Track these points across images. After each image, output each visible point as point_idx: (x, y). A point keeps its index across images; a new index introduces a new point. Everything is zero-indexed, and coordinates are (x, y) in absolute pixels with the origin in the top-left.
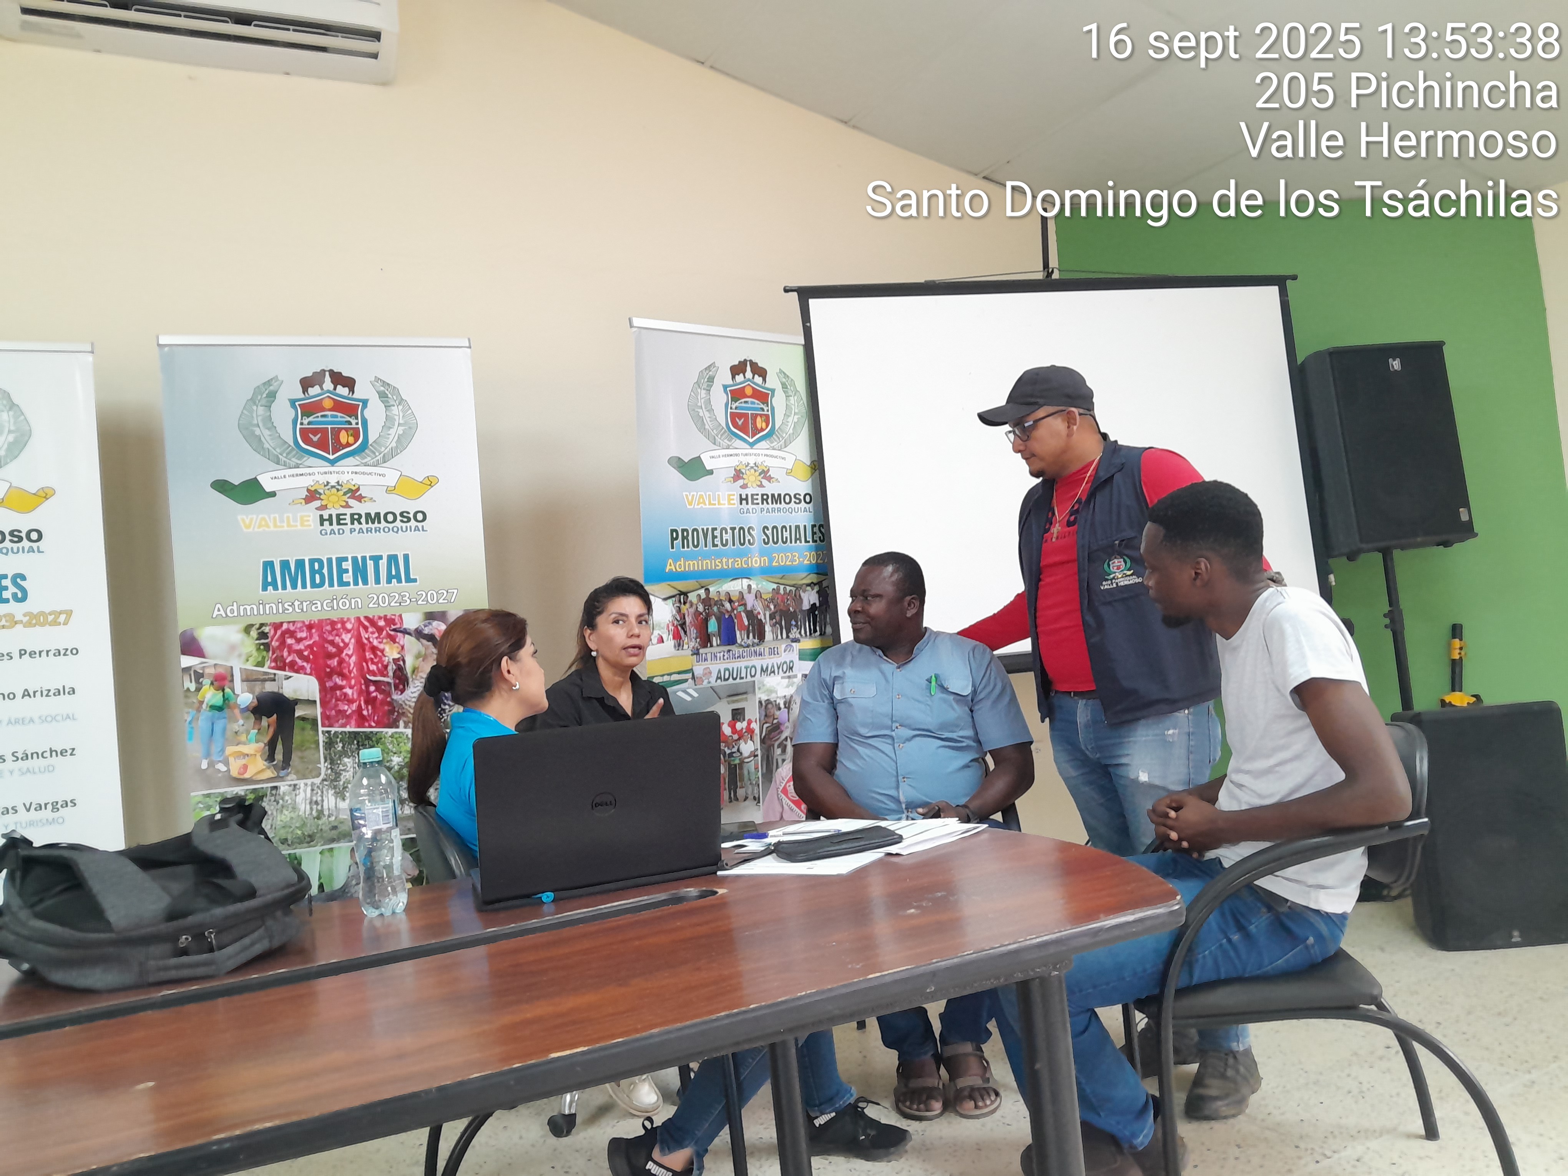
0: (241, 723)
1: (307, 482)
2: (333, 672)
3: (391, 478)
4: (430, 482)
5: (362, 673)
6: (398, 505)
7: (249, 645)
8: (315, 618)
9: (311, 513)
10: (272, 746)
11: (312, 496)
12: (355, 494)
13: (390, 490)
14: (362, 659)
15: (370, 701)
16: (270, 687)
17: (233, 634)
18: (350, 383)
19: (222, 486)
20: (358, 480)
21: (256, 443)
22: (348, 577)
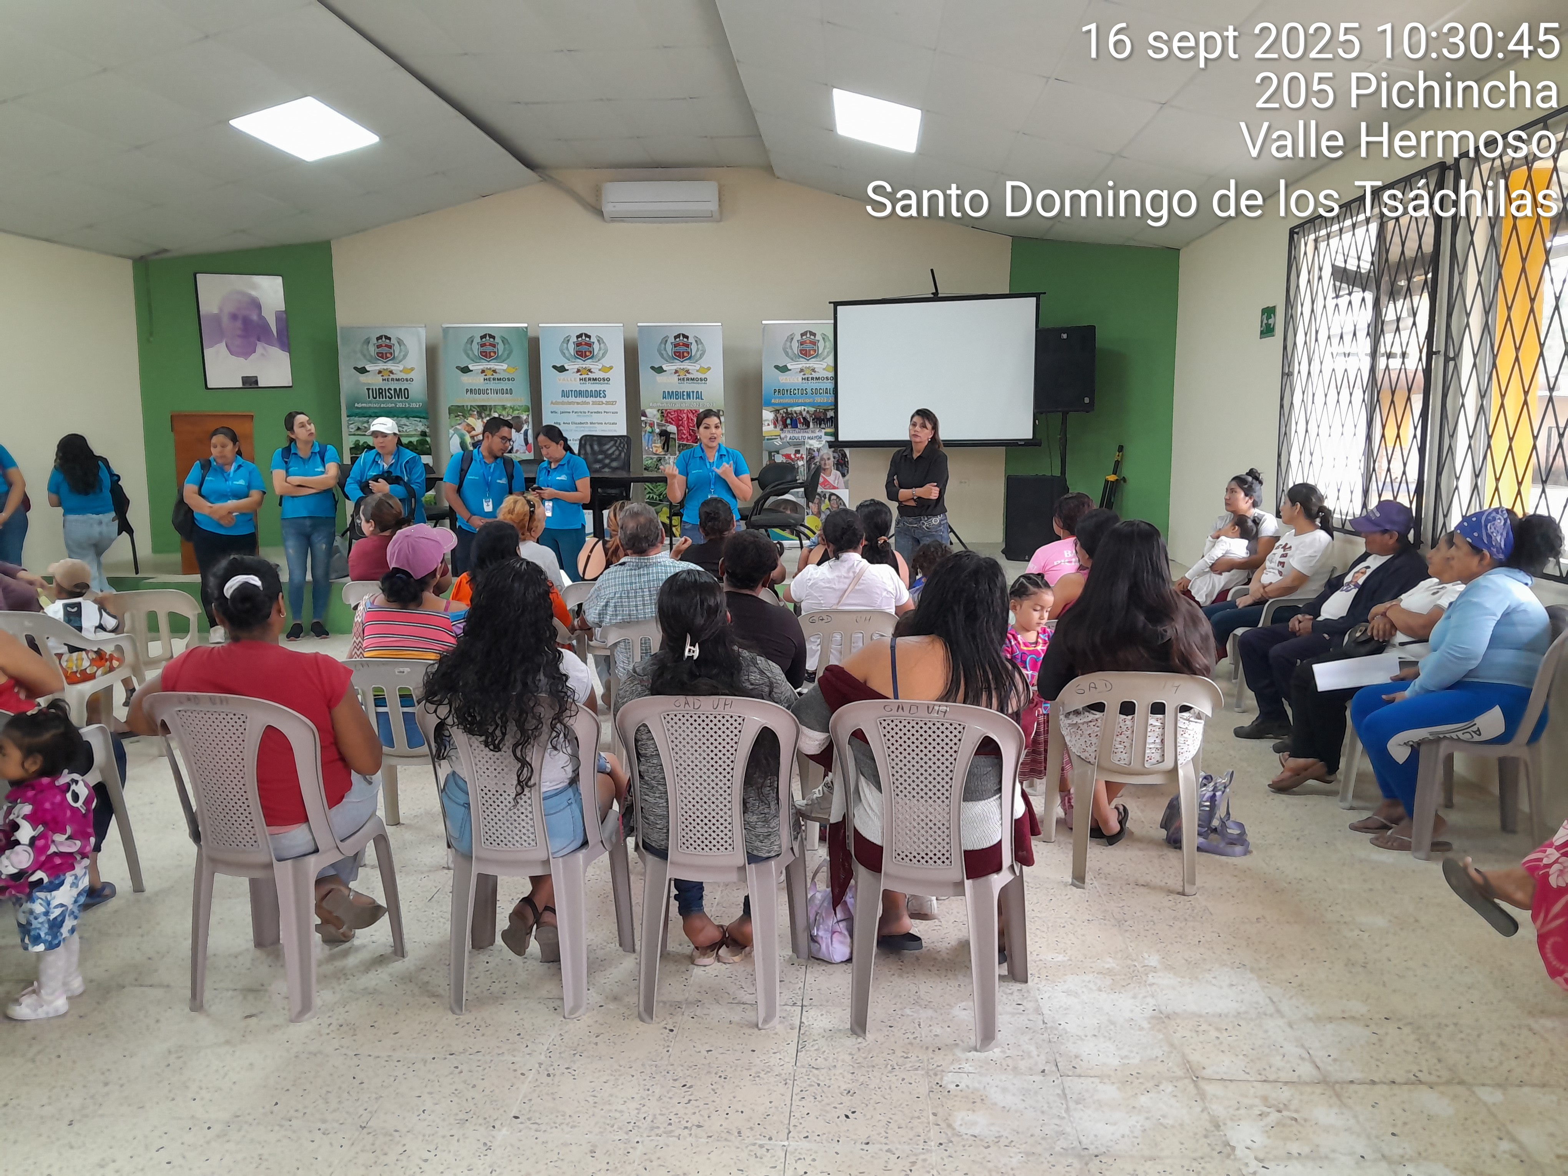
0: (656, 438)
1: (675, 368)
2: (681, 425)
3: (698, 367)
4: (709, 369)
5: (688, 426)
6: (700, 376)
7: (659, 415)
8: (675, 408)
9: (676, 377)
10: (664, 445)
11: (676, 372)
12: (688, 372)
13: (697, 371)
14: (688, 422)
15: (690, 435)
16: (664, 428)
17: (655, 411)
18: (687, 337)
19: (653, 368)
20: (689, 367)
21: (662, 355)
22: (685, 397)
